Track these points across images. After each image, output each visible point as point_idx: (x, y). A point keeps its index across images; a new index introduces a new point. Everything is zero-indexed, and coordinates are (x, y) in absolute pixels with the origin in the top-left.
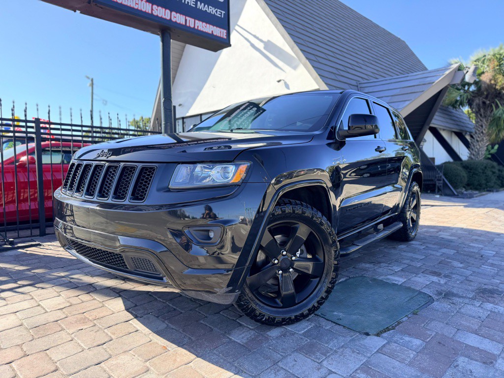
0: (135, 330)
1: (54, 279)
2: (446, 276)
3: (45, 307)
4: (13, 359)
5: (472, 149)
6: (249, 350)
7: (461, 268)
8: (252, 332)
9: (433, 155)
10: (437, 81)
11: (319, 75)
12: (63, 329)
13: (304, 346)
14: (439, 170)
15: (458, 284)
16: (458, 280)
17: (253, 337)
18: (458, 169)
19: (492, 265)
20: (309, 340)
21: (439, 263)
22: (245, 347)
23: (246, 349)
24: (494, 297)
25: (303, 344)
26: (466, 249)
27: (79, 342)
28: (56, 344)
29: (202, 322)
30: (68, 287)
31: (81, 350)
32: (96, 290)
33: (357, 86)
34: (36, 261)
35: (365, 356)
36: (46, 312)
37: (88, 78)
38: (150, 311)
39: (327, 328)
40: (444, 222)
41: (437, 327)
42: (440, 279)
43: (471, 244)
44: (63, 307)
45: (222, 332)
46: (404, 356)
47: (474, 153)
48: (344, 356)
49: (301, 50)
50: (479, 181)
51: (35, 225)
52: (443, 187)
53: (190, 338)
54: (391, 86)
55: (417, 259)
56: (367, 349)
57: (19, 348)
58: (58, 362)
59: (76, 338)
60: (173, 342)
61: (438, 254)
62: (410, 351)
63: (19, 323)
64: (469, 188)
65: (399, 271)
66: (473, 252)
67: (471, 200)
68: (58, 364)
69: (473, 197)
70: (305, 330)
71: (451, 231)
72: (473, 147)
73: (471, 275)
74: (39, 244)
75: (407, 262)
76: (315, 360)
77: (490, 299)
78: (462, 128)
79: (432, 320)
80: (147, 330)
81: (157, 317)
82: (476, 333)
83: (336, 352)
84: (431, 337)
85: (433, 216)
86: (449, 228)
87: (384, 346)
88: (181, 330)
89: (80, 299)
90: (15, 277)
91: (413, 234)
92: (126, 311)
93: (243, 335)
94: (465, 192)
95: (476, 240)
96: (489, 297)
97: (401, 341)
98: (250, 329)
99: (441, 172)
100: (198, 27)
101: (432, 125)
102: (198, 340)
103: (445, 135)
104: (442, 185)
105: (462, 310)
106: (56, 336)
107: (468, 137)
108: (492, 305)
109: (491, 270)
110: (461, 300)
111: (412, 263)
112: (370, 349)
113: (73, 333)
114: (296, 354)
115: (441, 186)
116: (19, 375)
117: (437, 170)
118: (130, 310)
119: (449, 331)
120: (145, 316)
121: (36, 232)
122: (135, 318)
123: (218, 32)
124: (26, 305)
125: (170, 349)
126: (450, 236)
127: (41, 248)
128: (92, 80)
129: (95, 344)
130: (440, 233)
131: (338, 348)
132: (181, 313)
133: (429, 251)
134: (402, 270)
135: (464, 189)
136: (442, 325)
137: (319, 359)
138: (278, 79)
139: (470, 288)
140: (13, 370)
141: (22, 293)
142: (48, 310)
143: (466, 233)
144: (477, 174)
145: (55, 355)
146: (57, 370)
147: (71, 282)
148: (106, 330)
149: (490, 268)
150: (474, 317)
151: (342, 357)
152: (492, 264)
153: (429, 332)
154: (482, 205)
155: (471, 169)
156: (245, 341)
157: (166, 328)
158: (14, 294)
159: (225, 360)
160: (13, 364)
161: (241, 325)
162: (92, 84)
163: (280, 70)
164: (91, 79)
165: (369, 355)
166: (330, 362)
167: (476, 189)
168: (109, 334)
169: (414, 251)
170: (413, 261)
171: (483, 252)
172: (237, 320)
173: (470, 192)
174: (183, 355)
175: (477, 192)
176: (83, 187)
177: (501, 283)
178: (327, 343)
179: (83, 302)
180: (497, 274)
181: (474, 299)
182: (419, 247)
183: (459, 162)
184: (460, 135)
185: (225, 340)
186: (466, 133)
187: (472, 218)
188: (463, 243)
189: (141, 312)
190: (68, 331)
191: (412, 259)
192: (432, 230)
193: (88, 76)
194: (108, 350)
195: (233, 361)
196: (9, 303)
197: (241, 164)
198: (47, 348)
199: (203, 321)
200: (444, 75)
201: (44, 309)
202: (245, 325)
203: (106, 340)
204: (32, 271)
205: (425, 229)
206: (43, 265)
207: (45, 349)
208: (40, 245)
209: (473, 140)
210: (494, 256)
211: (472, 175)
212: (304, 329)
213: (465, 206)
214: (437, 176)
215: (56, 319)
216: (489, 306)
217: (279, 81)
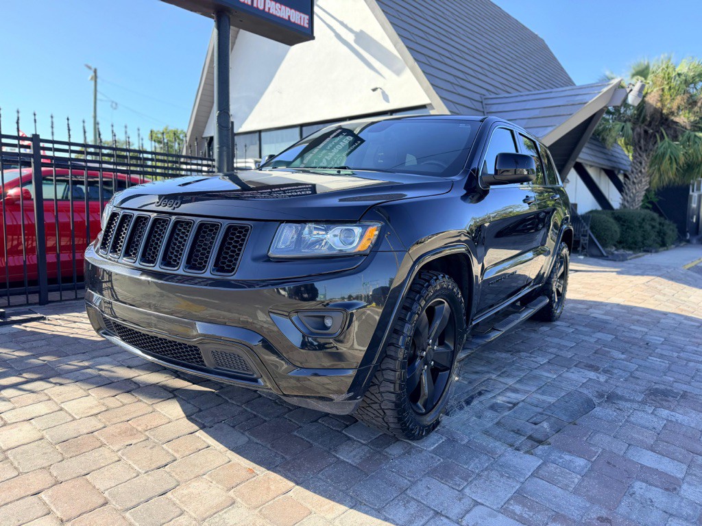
0: (205, 445)
1: (72, 371)
2: (605, 371)
3: (70, 412)
4: (41, 488)
5: (626, 194)
6: (365, 474)
7: (623, 360)
8: (366, 448)
9: (575, 199)
10: (590, 102)
11: (432, 85)
12: (102, 445)
13: (437, 467)
14: (585, 222)
15: (621, 382)
16: (621, 376)
17: (368, 455)
18: (608, 221)
19: (661, 356)
20: (442, 460)
21: (595, 353)
22: (358, 468)
23: (361, 472)
24: (668, 401)
25: (436, 465)
26: (626, 334)
27: (131, 463)
28: (98, 467)
29: (295, 433)
30: (93, 384)
31: (135, 475)
32: (139, 387)
33: (482, 102)
34: (43, 342)
35: (517, 481)
36: (74, 419)
37: (90, 68)
38: (222, 418)
39: (464, 443)
40: (594, 295)
41: (602, 442)
42: (598, 375)
43: (633, 327)
44: (98, 412)
45: (325, 448)
46: (566, 482)
47: (629, 199)
48: (491, 481)
49: (407, 47)
50: (634, 238)
51: (32, 288)
52: (589, 243)
53: (283, 458)
54: (528, 105)
55: (567, 347)
56: (518, 471)
57: (45, 471)
58: (106, 492)
59: (124, 458)
60: (260, 463)
61: (593, 340)
62: (574, 475)
63: (37, 435)
64: (621, 246)
65: (544, 364)
66: (634, 338)
67: (624, 264)
68: (106, 494)
69: (627, 260)
70: (435, 446)
71: (604, 307)
72: (627, 191)
73: (637, 370)
74: (43, 317)
75: (554, 350)
76: (454, 487)
77: (664, 403)
78: (615, 165)
79: (596, 432)
80: (221, 446)
81: (233, 427)
82: (652, 449)
83: (478, 475)
84: (597, 455)
85: (579, 286)
86: (601, 304)
87: (539, 467)
88: (269, 446)
89: (118, 400)
90: (12, 367)
91: (558, 312)
92: (185, 419)
93: (354, 453)
94: (616, 252)
95: (638, 321)
96: (662, 400)
97: (561, 461)
98: (362, 444)
99: (587, 224)
100: (269, 9)
101: (578, 160)
102: (294, 459)
103: (592, 172)
104: (587, 242)
105: (632, 419)
106: (96, 454)
107: (621, 177)
108: (667, 411)
109: (661, 363)
110: (628, 405)
111: (562, 353)
112: (523, 471)
113: (118, 451)
114: (427, 478)
115: (585, 244)
116: (55, 510)
117: (582, 221)
118: (193, 417)
119: (619, 447)
120: (216, 426)
121: (34, 298)
122: (201, 429)
123: (297, 17)
124: (42, 408)
125: (258, 473)
126: (604, 314)
127: (46, 324)
128: (95, 72)
129: (154, 466)
130: (591, 310)
131: (482, 471)
132: (265, 421)
133: (581, 336)
134: (548, 362)
135: (614, 248)
136: (609, 439)
137: (459, 485)
138: (374, 87)
139: (638, 387)
140: (45, 504)
141: (32, 392)
142: (77, 417)
143: (624, 311)
144: (632, 229)
145: (101, 481)
146: (107, 503)
147: (100, 376)
148: (164, 446)
149: (659, 360)
150: (647, 428)
151: (488, 483)
152: (661, 354)
153: (593, 449)
154: (639, 272)
155: (624, 222)
156: (358, 461)
157: (248, 443)
158: (21, 393)
159: (335, 488)
160: (42, 495)
161: (349, 439)
162: (95, 78)
163: (376, 74)
164: (93, 70)
165: (522, 480)
166: (475, 490)
167: (630, 248)
168: (170, 451)
169: (561, 335)
170: (561, 350)
171: (648, 338)
172: (343, 432)
173: (621, 251)
174: (277, 482)
175: (631, 252)
176: (136, 250)
177: (676, 382)
178: (466, 464)
179: (124, 405)
180: (669, 369)
181: (644, 402)
182: (566, 329)
183: (609, 212)
184: (611, 174)
185: (331, 460)
186: (619, 172)
187: (630, 290)
188: (622, 325)
189: (210, 419)
190: (111, 446)
191: (560, 347)
192: (580, 306)
193: (90, 65)
194: (173, 474)
195: (347, 489)
196: (16, 405)
197: (369, 226)
198: (86, 472)
199: (297, 432)
200: (601, 94)
201: (70, 415)
202: (355, 438)
203: (169, 459)
204: (41, 358)
205: (571, 305)
206: (55, 349)
207: (83, 473)
208: (44, 319)
209: (628, 181)
210: (662, 344)
211: (626, 229)
212: (434, 444)
213: (619, 273)
214: (583, 229)
215: (90, 430)
216: (664, 413)
217: (374, 90)
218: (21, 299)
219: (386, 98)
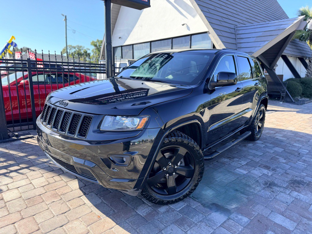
0: (84, 203)
1: (41, 164)
2: (274, 170)
3: (34, 185)
4: (15, 221)
5: (309, 70)
6: (146, 221)
7: (284, 163)
8: (150, 208)
9: (282, 73)
10: (288, 28)
11: (209, 22)
12: (43, 201)
13: (178, 219)
14: (284, 85)
15: (279, 176)
16: (280, 172)
17: (150, 212)
18: (297, 85)
19: (304, 161)
20: (182, 216)
21: (271, 159)
22: (144, 218)
23: (145, 220)
24: (299, 187)
25: (178, 218)
26: (290, 148)
27: (52, 210)
28: (39, 212)
29: (122, 199)
30: (48, 170)
31: (52, 216)
32: (64, 173)
33: (235, 29)
34: (31, 149)
35: (213, 229)
36: (35, 188)
37: (63, 15)
38: (93, 190)
39: (193, 207)
40: (281, 125)
41: (259, 210)
42: (269, 171)
43: (295, 144)
44: (44, 185)
45: (133, 207)
46: (235, 230)
47: (310, 72)
48: (201, 228)
49: (198, 4)
50: (310, 92)
51: (30, 123)
52: (286, 96)
53: (114, 211)
54: (257, 30)
55: (257, 155)
56: (214, 223)
57: (19, 213)
58: (40, 224)
59: (50, 208)
60: (104, 213)
61: (272, 151)
62: (240, 226)
63: (19, 195)
64: (303, 96)
65: (244, 165)
66: (294, 151)
67: (302, 106)
68: (39, 226)
69: (305, 104)
70: (181, 208)
71: (284, 133)
72: (309, 68)
73: (289, 169)
74: (33, 137)
75: (251, 157)
76: (183, 230)
77: (297, 188)
78: (304, 55)
79: (258, 204)
80: (91, 203)
81: (97, 195)
82: (282, 214)
83: (196, 224)
84: (254, 216)
85: (275, 120)
86: (283, 130)
87: (225, 222)
88: (109, 205)
89: (54, 179)
90: (18, 161)
91: (258, 136)
92: (79, 189)
93: (144, 210)
94: (300, 99)
95: (298, 141)
96: (296, 187)
97: (236, 219)
98: (149, 206)
99: (285, 86)
101: (283, 54)
102: (118, 212)
103: (291, 60)
104: (285, 95)
105: (277, 197)
106: (39, 206)
107: (307, 61)
108: (297, 193)
109: (303, 165)
110: (278, 189)
111: (254, 159)
112: (217, 224)
113: (49, 204)
114: (173, 225)
116: (19, 232)
117: (283, 85)
118: (82, 189)
119: (266, 212)
120: (90, 194)
122: (84, 195)
124: (23, 182)
125: (102, 218)
126: (282, 137)
127: (34, 140)
128: (66, 17)
129: (61, 213)
130: (276, 134)
131: (198, 222)
132: (111, 192)
133: (267, 149)
134: (246, 164)
135: (300, 97)
136: (263, 208)
137: (186, 229)
139: (286, 179)
140: (16, 228)
141: (22, 174)
142: (36, 187)
143: (293, 135)
144: (309, 88)
145: (39, 219)
146: (39, 229)
147: (49, 166)
148: (67, 203)
149: (302, 163)
150: (283, 202)
151: (199, 229)
152: (304, 160)
153: (253, 213)
154: (308, 111)
155: (306, 84)
156: (145, 215)
157: (101, 203)
158: (18, 174)
159: (132, 227)
160: (15, 224)
161: (144, 203)
162: (66, 19)
163: (184, 18)
165: (215, 228)
166: (192, 232)
167: (308, 97)
168: (69, 206)
169: (257, 149)
170: (255, 157)
171: (300, 151)
172: (142, 199)
173: (303, 99)
174: (109, 222)
175: (308, 99)
176: (52, 122)
177: (307, 176)
178: (192, 218)
179: (55, 182)
180: (306, 168)
181: (286, 188)
182: (260, 145)
183: (298, 79)
184: (302, 60)
185: (134, 213)
186: (306, 59)
187: (300, 122)
188: (289, 143)
189: (88, 190)
190: (46, 202)
191: (255, 156)
192: (272, 132)
194: (68, 217)
195: (137, 229)
196: (14, 180)
197: (143, 118)
198: (34, 214)
199: (123, 199)
200: (293, 24)
201: (34, 186)
202: (146, 203)
203: (67, 210)
204: (28, 157)
205: (267, 131)
206: (35, 152)
207: (33, 215)
209: (310, 63)
210: (307, 154)
211: (306, 88)
212: (180, 207)
213: (298, 112)
214: (282, 90)
215: (40, 194)
216: (295, 194)
217: (183, 25)
218: (27, 127)
219: (188, 28)
